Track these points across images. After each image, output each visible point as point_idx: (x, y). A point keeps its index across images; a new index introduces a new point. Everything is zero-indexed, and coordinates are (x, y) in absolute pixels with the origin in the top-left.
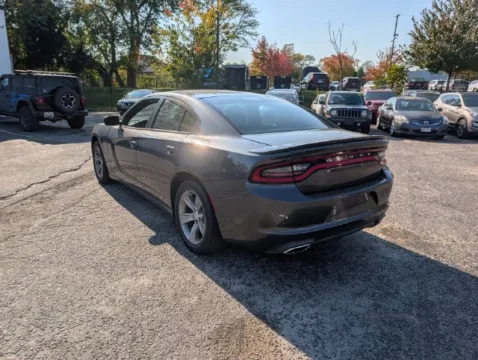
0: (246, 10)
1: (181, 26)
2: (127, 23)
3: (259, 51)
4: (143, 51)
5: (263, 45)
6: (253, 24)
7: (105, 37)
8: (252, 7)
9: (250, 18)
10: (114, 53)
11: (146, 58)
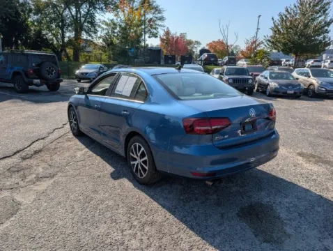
0: (157, 9)
1: (119, 19)
2: (73, 16)
3: (165, 38)
4: (84, 36)
5: (167, 33)
6: (162, 19)
7: (57, 26)
8: (161, 7)
9: (160, 15)
10: (63, 37)
11: (86, 41)
